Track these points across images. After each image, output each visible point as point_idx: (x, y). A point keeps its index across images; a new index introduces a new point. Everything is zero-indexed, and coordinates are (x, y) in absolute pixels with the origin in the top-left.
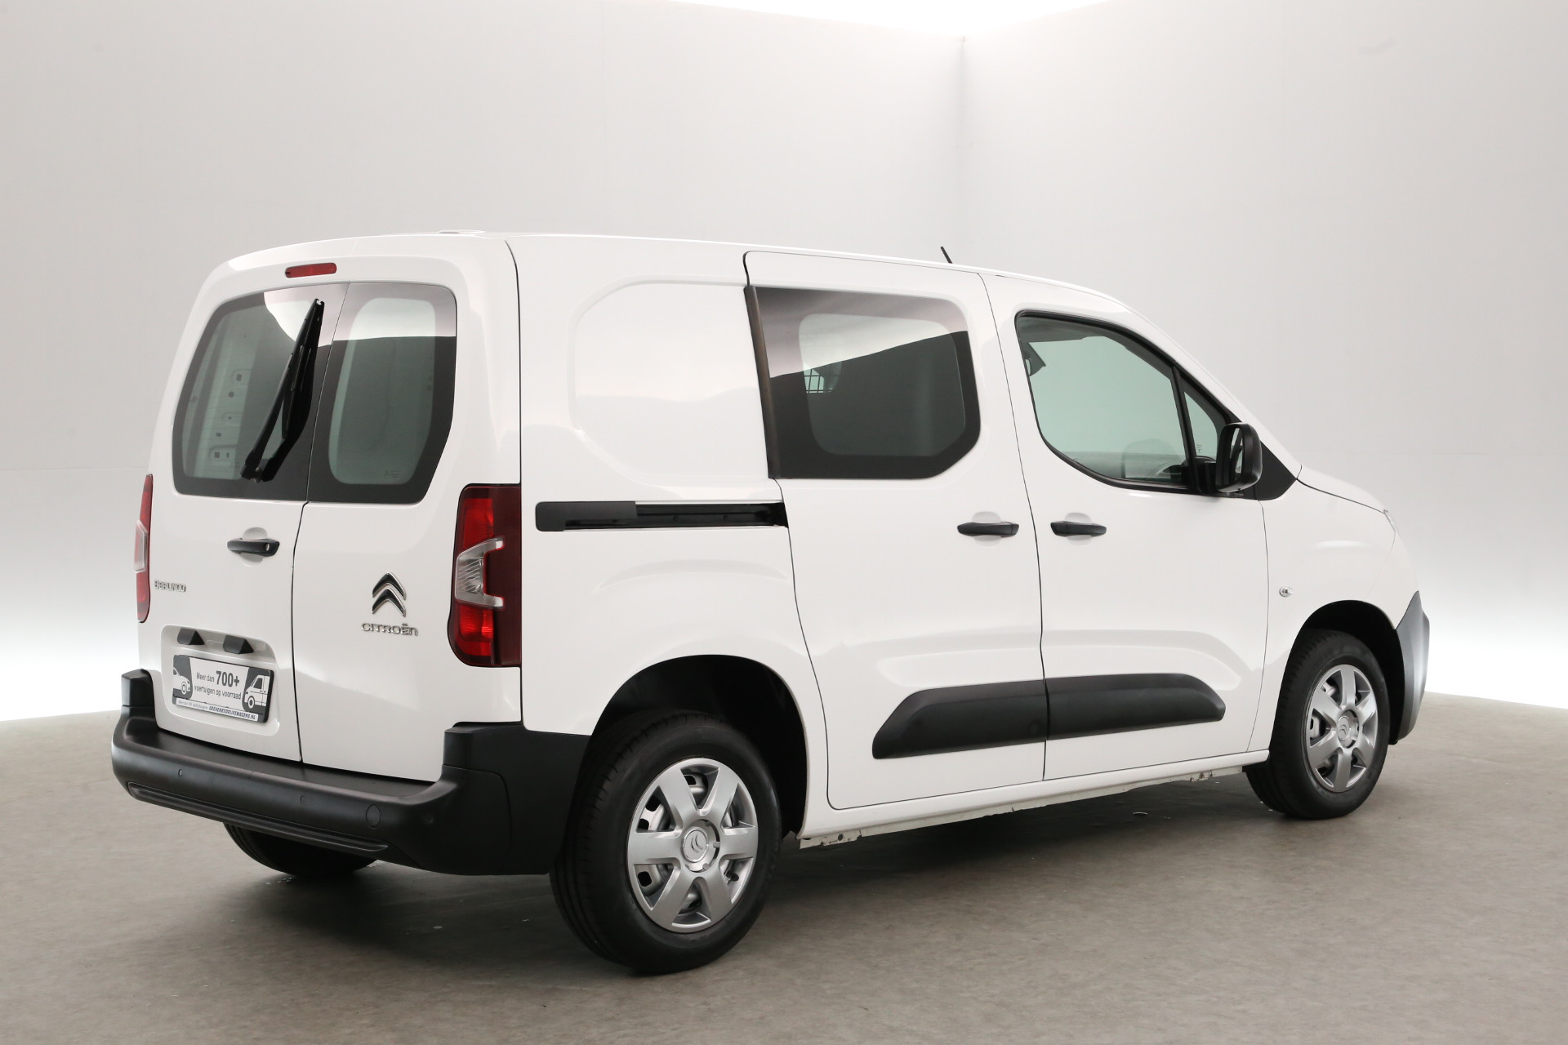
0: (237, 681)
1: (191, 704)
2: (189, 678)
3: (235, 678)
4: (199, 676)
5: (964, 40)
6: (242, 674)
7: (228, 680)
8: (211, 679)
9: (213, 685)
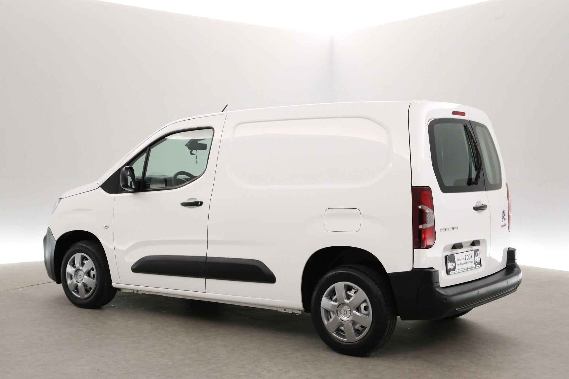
0: (472, 256)
1: (456, 272)
2: (455, 262)
3: (471, 256)
4: (458, 260)
5: (332, 37)
6: (472, 253)
7: (468, 257)
8: (463, 259)
9: (464, 261)
